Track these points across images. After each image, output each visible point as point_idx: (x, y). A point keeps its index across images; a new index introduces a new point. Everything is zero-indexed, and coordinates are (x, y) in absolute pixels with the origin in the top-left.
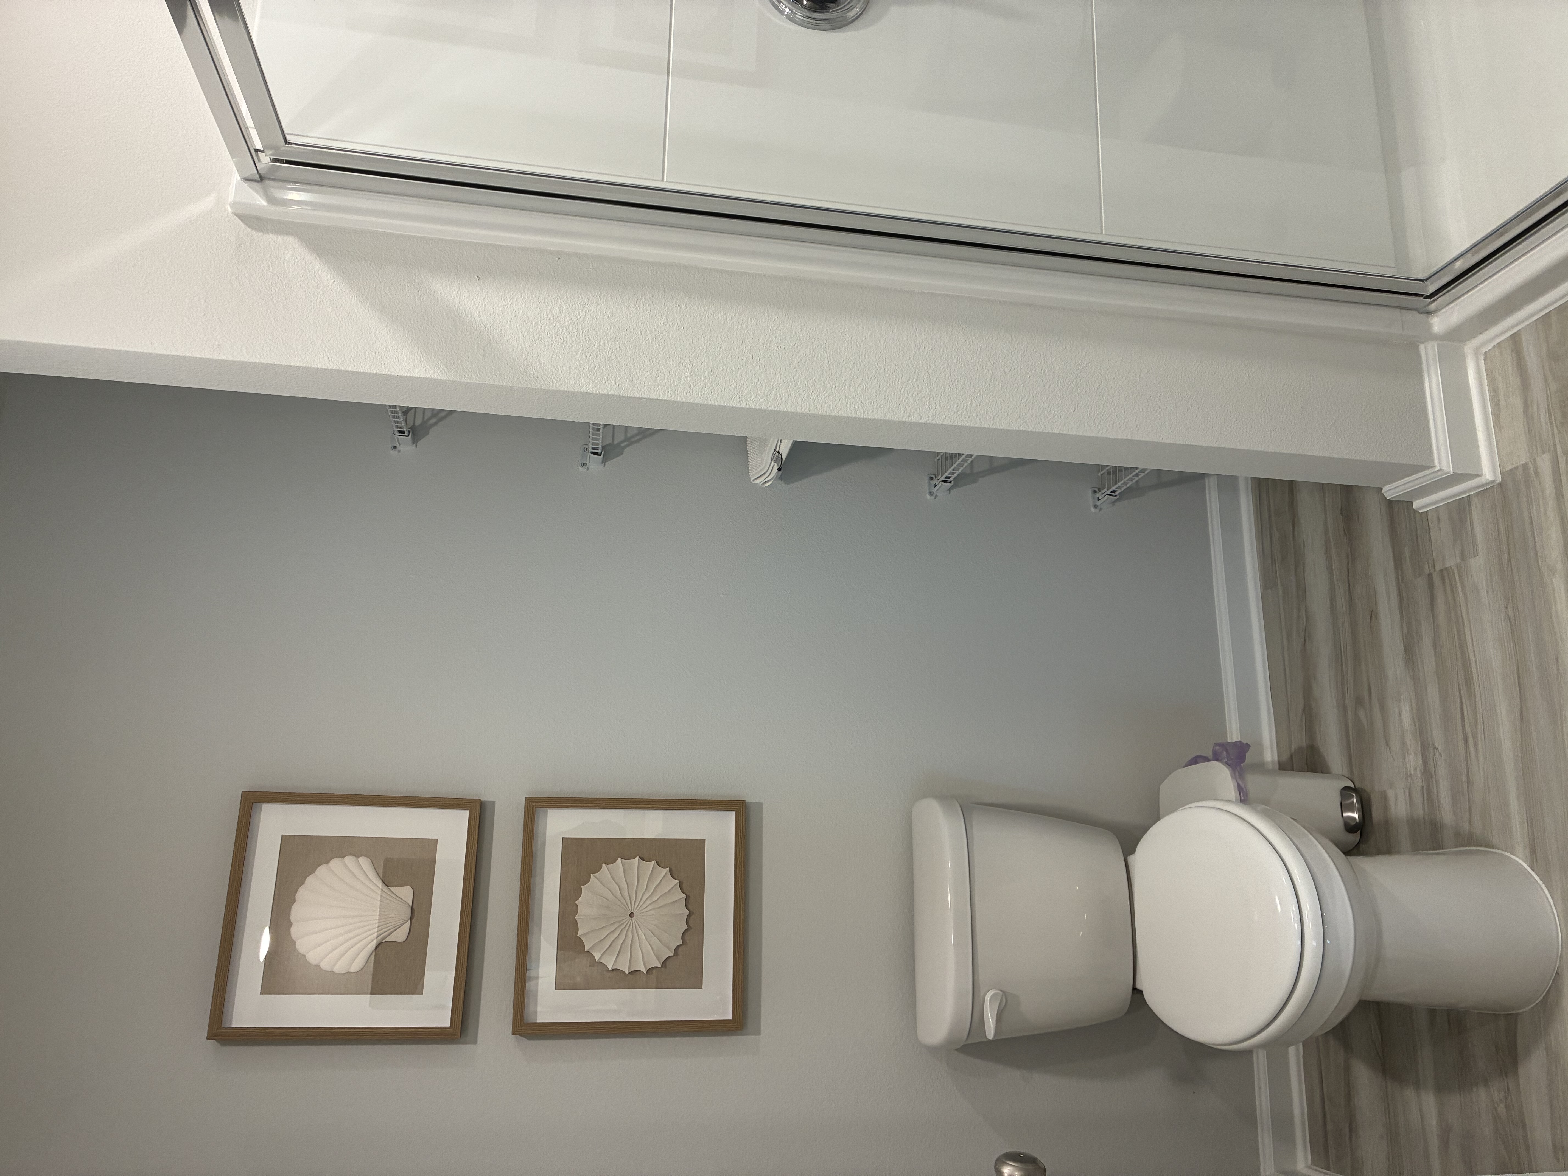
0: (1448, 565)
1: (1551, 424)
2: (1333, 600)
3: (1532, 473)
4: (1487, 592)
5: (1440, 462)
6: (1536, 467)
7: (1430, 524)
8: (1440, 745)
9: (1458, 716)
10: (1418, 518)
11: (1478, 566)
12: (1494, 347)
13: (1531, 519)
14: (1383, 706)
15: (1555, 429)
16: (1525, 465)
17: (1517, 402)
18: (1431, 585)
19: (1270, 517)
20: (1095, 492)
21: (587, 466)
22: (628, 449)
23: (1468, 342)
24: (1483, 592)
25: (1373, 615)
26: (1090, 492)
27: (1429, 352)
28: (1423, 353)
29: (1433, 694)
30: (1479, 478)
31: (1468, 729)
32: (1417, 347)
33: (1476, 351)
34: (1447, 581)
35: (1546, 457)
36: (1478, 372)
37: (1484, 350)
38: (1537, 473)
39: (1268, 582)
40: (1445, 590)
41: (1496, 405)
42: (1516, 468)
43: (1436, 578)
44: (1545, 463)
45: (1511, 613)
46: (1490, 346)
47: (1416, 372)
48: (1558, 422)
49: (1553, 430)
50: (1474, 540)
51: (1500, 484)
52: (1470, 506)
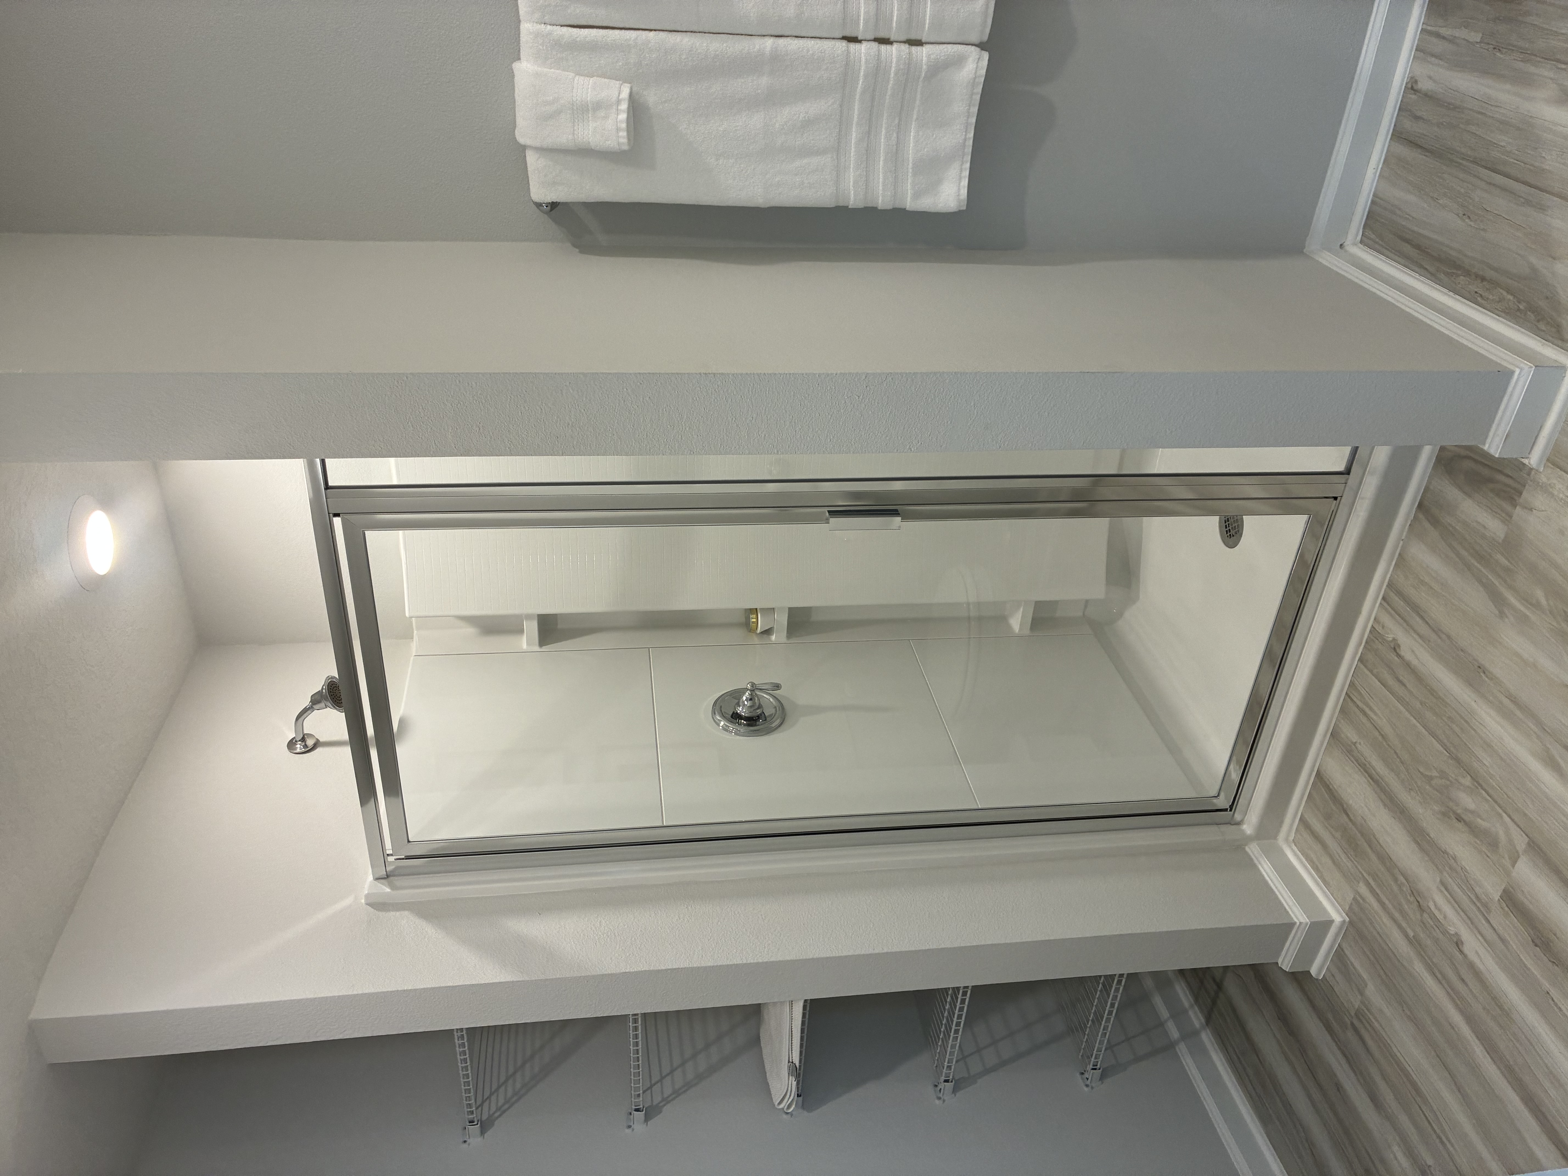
0: (1357, 1007)
1: (1351, 860)
2: (1309, 1097)
3: (1361, 901)
4: (1388, 1007)
5: (1298, 919)
6: (1361, 896)
7: (1330, 983)
8: (1430, 1162)
9: (1426, 1123)
10: (1320, 982)
11: (1372, 991)
12: (1295, 834)
13: (1378, 933)
14: (1383, 1161)
15: (1355, 862)
16: (1354, 899)
17: (1326, 860)
18: (1356, 1030)
19: (1239, 1058)
20: (1082, 1074)
21: (632, 1127)
22: (665, 1107)
23: (1278, 837)
24: (1386, 1010)
25: (1339, 1087)
26: (1078, 1075)
27: (1253, 849)
28: (1250, 852)
29: (1403, 1119)
30: (1334, 924)
31: (1438, 1131)
32: (1244, 849)
33: (1286, 840)
34: (1364, 1021)
35: (1361, 884)
36: (1295, 855)
37: (1291, 838)
38: (1363, 899)
39: (1265, 1119)
40: (1365, 1028)
41: (1316, 869)
42: (1351, 904)
43: (1356, 1022)
44: (1363, 889)
45: (1409, 1013)
46: (1293, 835)
47: (1251, 865)
48: (1354, 857)
49: (1354, 864)
50: (1360, 976)
51: (1350, 922)
52: (1343, 950)
